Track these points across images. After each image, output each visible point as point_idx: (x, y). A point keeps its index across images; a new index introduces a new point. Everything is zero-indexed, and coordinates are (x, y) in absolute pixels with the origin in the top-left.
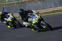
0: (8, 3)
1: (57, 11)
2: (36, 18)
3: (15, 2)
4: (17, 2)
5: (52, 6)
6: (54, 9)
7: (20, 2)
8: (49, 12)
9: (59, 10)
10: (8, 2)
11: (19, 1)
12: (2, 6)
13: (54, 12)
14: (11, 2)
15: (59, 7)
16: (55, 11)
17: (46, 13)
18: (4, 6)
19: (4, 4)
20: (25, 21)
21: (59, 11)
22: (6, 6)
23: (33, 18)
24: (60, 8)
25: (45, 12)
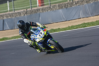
0: (10, 13)
1: (89, 24)
2: (41, 35)
3: (22, 11)
4: (25, 10)
5: (81, 17)
6: (85, 20)
7: (30, 11)
8: (76, 26)
9: (93, 22)
10: (10, 11)
11: (28, 10)
12: (2, 18)
13: (84, 26)
14: (16, 12)
15: (92, 17)
16: (86, 24)
17: (73, 27)
18: (5, 18)
19: (4, 13)
20: (26, 38)
21: (92, 24)
22: (7, 17)
23: (36, 35)
24: (93, 19)
25: (70, 25)
